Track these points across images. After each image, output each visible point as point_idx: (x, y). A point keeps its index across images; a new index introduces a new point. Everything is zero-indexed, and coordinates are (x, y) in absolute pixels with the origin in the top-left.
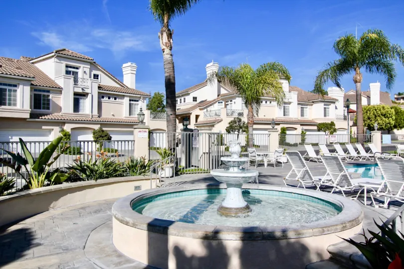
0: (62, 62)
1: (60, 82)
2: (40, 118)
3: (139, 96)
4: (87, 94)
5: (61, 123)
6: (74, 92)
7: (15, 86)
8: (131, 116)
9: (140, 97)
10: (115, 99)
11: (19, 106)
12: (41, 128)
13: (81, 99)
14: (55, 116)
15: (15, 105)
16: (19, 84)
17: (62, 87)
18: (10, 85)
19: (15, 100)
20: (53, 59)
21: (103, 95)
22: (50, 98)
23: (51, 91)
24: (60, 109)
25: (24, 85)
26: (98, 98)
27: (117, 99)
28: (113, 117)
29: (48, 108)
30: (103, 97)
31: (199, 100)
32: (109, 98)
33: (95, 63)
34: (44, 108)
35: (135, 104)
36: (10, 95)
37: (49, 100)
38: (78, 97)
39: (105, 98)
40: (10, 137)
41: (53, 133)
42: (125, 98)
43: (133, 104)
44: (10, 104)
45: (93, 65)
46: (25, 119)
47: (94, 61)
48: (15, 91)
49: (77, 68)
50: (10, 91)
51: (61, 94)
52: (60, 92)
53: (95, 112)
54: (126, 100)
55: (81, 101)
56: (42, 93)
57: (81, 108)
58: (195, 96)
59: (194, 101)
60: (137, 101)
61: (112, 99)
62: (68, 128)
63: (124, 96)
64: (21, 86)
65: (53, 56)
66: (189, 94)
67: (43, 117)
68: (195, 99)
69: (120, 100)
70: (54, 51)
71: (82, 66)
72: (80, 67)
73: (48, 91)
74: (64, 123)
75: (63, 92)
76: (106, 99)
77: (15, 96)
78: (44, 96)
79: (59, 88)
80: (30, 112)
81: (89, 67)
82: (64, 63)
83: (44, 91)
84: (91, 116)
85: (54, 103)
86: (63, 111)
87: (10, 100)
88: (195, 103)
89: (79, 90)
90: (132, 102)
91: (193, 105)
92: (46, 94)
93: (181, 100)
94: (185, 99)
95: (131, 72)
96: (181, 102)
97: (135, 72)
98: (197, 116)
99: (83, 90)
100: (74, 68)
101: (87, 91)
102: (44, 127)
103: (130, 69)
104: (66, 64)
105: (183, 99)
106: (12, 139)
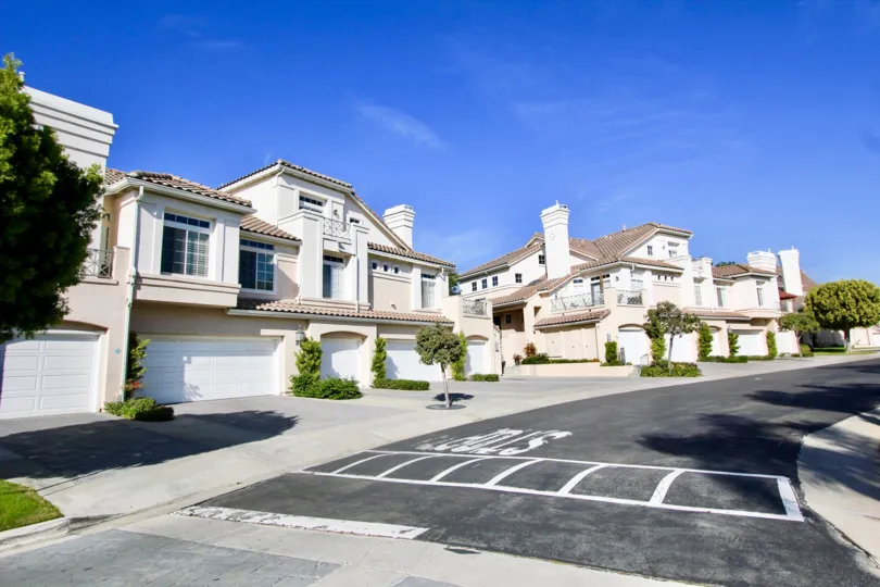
0: (292, 186)
1: (295, 227)
2: (258, 307)
3: (438, 266)
4: (348, 257)
5: (300, 321)
6: (325, 251)
7: (205, 225)
8: (425, 309)
9: (438, 270)
10: (396, 271)
11: (212, 276)
12: (257, 334)
13: (336, 267)
14: (284, 304)
15: (203, 272)
16: (214, 220)
17: (298, 237)
18: (193, 222)
19: (203, 261)
20: (275, 180)
21: (375, 261)
22: (275, 261)
23: (276, 247)
24: (295, 289)
25: (227, 223)
26: (369, 268)
27: (400, 272)
28: (394, 311)
29: (270, 287)
30: (375, 266)
31: (526, 281)
32: (386, 269)
33: (353, 193)
34: (260, 287)
35: (430, 284)
36: (192, 248)
37: (271, 268)
38: (332, 260)
39: (378, 268)
40: (185, 358)
41: (282, 346)
42: (415, 270)
43: (427, 283)
44: (191, 271)
45: (349, 197)
46: (220, 311)
47: (353, 190)
48: (205, 237)
49: (320, 204)
50: (193, 236)
51: (297, 254)
52: (297, 248)
53: (364, 299)
54: (417, 272)
55: (335, 272)
56: (258, 251)
57: (334, 289)
58: (519, 272)
59: (517, 281)
60: (433, 277)
61: (391, 271)
62: (314, 332)
63: (411, 265)
64: (219, 227)
65: (273, 174)
66: (507, 268)
67: (262, 306)
68: (518, 277)
69: (405, 275)
70: (280, 161)
71: (330, 198)
72: (326, 201)
73: (270, 247)
74: (307, 322)
75: (302, 248)
76: (380, 269)
77: (204, 250)
78: (262, 256)
79: (294, 239)
80: (238, 291)
81: (343, 202)
82: (297, 190)
83: (261, 246)
84: (356, 307)
85: (282, 274)
86: (302, 294)
87: (191, 259)
88: (519, 285)
89: (333, 248)
90: (425, 279)
91: (517, 290)
92: (265, 252)
93: (485, 282)
94: (495, 279)
95: (404, 222)
96: (485, 286)
97: (411, 224)
98: (537, 309)
99: (341, 247)
100: (314, 202)
101: (348, 249)
102: (264, 332)
103: (404, 217)
104: (301, 192)
105: (489, 279)
106: (189, 362)
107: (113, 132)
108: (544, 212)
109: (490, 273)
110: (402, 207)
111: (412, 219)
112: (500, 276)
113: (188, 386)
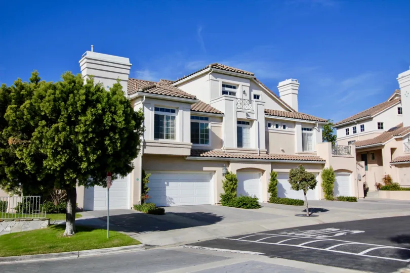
0: (218, 79)
1: (220, 105)
2: (201, 155)
3: (314, 122)
4: (252, 121)
5: (225, 162)
6: (237, 119)
7: (173, 111)
8: (305, 151)
9: (314, 125)
10: (284, 127)
11: (178, 139)
12: (202, 170)
13: (245, 128)
14: (215, 152)
15: (173, 137)
16: (177, 108)
17: (222, 112)
18: (168, 110)
19: (173, 131)
20: (208, 76)
21: (269, 122)
22: (209, 127)
23: (210, 119)
24: (221, 143)
25: (184, 110)
26: (266, 127)
27: (287, 128)
28: (284, 154)
29: (207, 142)
30: (269, 125)
31: (386, 128)
32: (277, 126)
33: (255, 79)
34: (202, 143)
35: (308, 135)
36: (168, 125)
37: (207, 131)
38: (243, 124)
39: (272, 126)
40: (166, 183)
41: (215, 176)
42: (297, 126)
43: (305, 134)
44: (167, 137)
45: (253, 81)
46: (182, 158)
47: (255, 77)
48: (174, 118)
49: (234, 88)
50: (168, 118)
51: (222, 122)
52: (221, 119)
53: (263, 147)
54: (298, 128)
55: (245, 131)
56: (200, 121)
57: (244, 141)
58: (380, 121)
59: (379, 128)
60: (311, 130)
61: (281, 128)
62: (233, 168)
63: (295, 123)
64: (180, 112)
65: (207, 73)
66: (371, 119)
67: (204, 154)
68: (380, 125)
69: (290, 129)
70: (210, 66)
71: (241, 83)
72: (238, 85)
73: (207, 119)
74: (228, 162)
75: (224, 118)
76: (273, 127)
77: (173, 125)
78: (202, 124)
79: (220, 113)
80: (191, 147)
81: (249, 85)
82: (221, 81)
83: (202, 118)
84: (258, 152)
85: (213, 134)
86: (225, 146)
87: (167, 131)
88: (381, 131)
89: (243, 116)
90: (304, 131)
91: (378, 135)
92: (204, 122)
93: (355, 128)
94: (362, 127)
95: (291, 91)
96: (355, 132)
97: (296, 92)
98: (393, 150)
99: (247, 115)
100: (231, 87)
101: (253, 117)
102: (205, 169)
103: (291, 87)
104: (223, 82)
105: (358, 127)
106: (168, 185)
107: (129, 68)
108: (400, 75)
109: (358, 122)
110: (290, 81)
111: (297, 88)
112: (365, 124)
113: (167, 198)
